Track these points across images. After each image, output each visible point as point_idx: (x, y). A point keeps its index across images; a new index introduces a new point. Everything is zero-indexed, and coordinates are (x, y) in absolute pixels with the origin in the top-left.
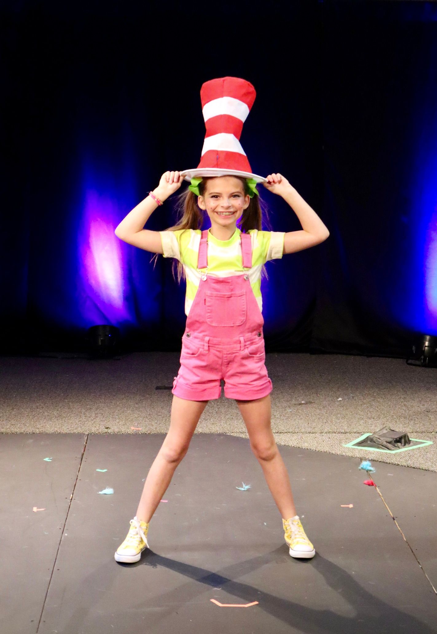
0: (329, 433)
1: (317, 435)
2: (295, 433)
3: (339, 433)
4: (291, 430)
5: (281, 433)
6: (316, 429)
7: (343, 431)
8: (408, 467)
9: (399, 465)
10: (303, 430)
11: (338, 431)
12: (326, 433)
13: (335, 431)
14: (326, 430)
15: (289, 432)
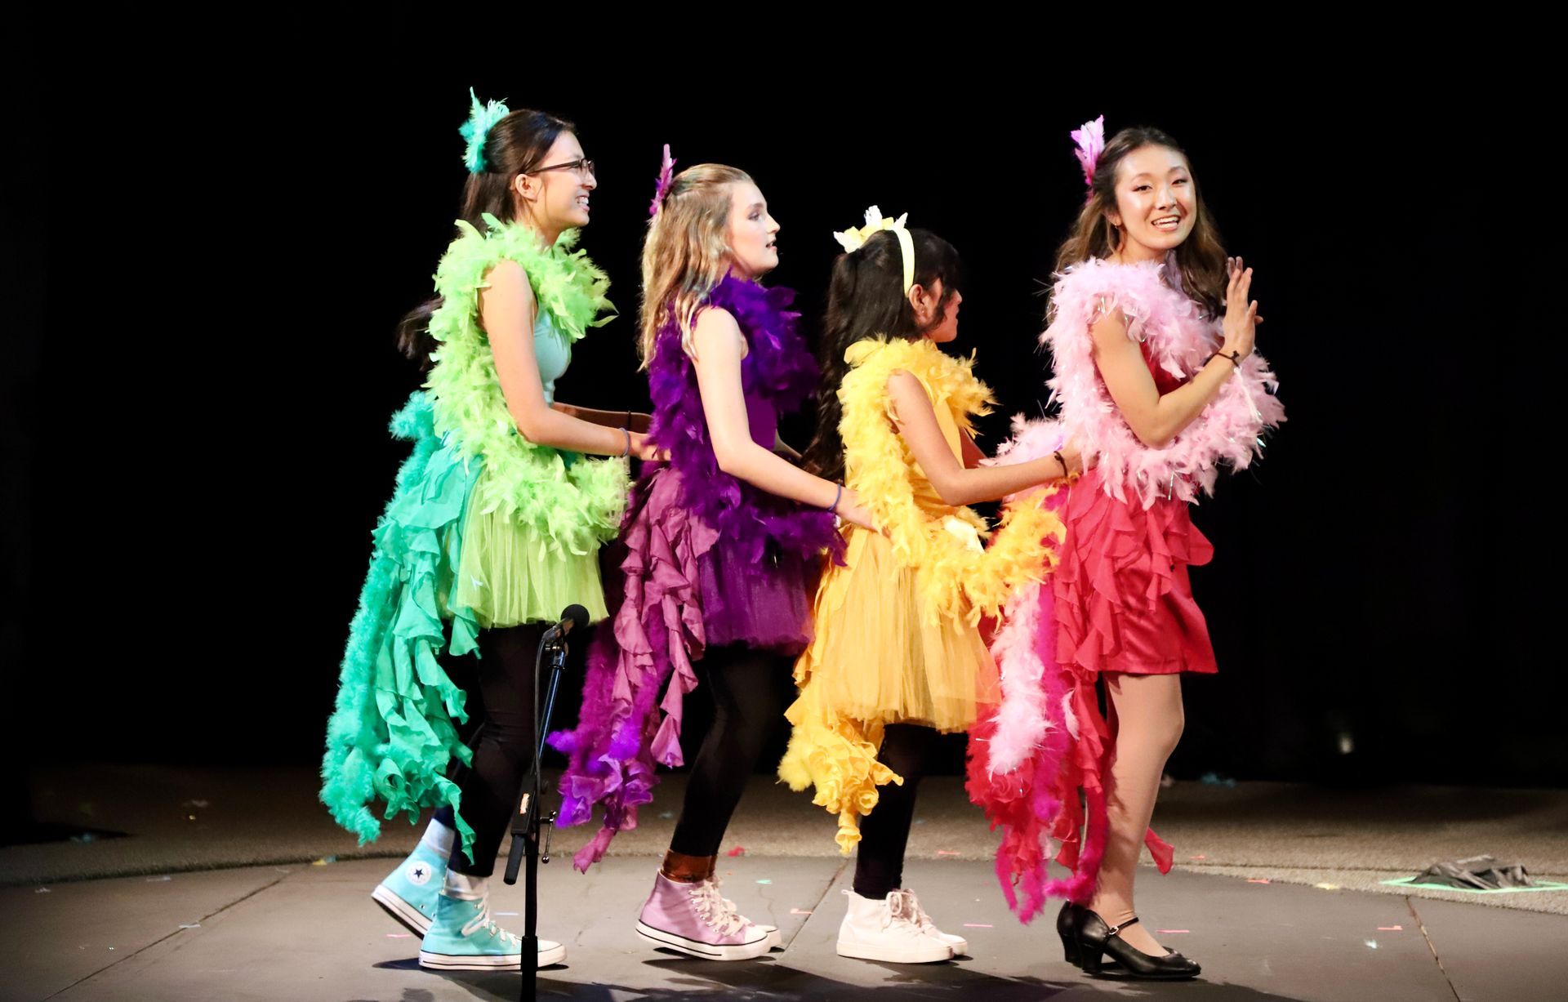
0: (1357, 869)
1: (1328, 871)
2: (1283, 867)
3: (1378, 870)
4: (1274, 863)
5: (1251, 866)
6: (1328, 865)
7: (1388, 867)
8: (1504, 907)
9: (1485, 905)
10: (1300, 864)
11: (1377, 867)
12: (1350, 869)
13: (1371, 867)
14: (1351, 865)
15: (1270, 866)
